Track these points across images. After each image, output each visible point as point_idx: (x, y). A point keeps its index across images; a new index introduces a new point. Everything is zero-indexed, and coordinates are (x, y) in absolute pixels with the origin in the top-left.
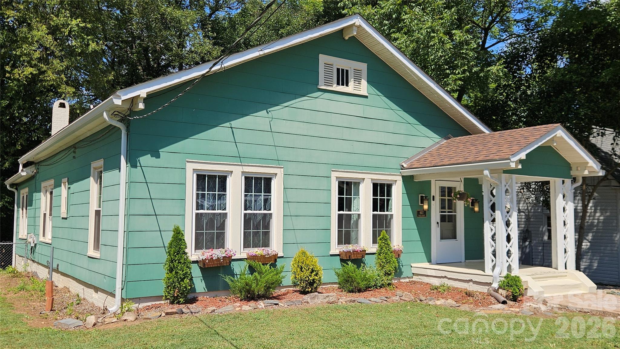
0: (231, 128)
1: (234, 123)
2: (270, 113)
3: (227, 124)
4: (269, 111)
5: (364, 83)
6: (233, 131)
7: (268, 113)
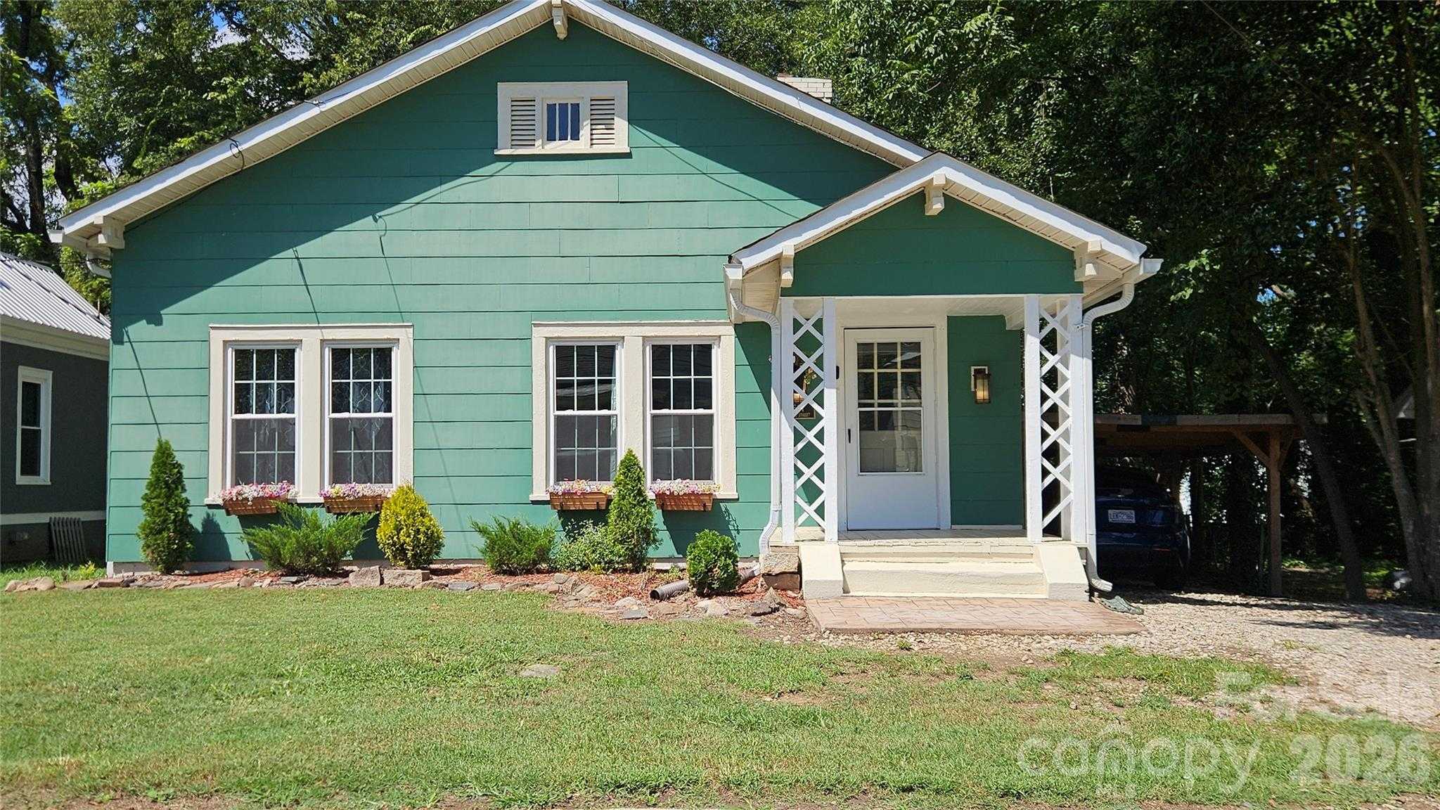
0: (298, 258)
1: (302, 250)
2: (380, 221)
3: (289, 253)
4: (380, 217)
5: (621, 125)
6: (300, 265)
7: (376, 220)
